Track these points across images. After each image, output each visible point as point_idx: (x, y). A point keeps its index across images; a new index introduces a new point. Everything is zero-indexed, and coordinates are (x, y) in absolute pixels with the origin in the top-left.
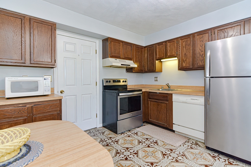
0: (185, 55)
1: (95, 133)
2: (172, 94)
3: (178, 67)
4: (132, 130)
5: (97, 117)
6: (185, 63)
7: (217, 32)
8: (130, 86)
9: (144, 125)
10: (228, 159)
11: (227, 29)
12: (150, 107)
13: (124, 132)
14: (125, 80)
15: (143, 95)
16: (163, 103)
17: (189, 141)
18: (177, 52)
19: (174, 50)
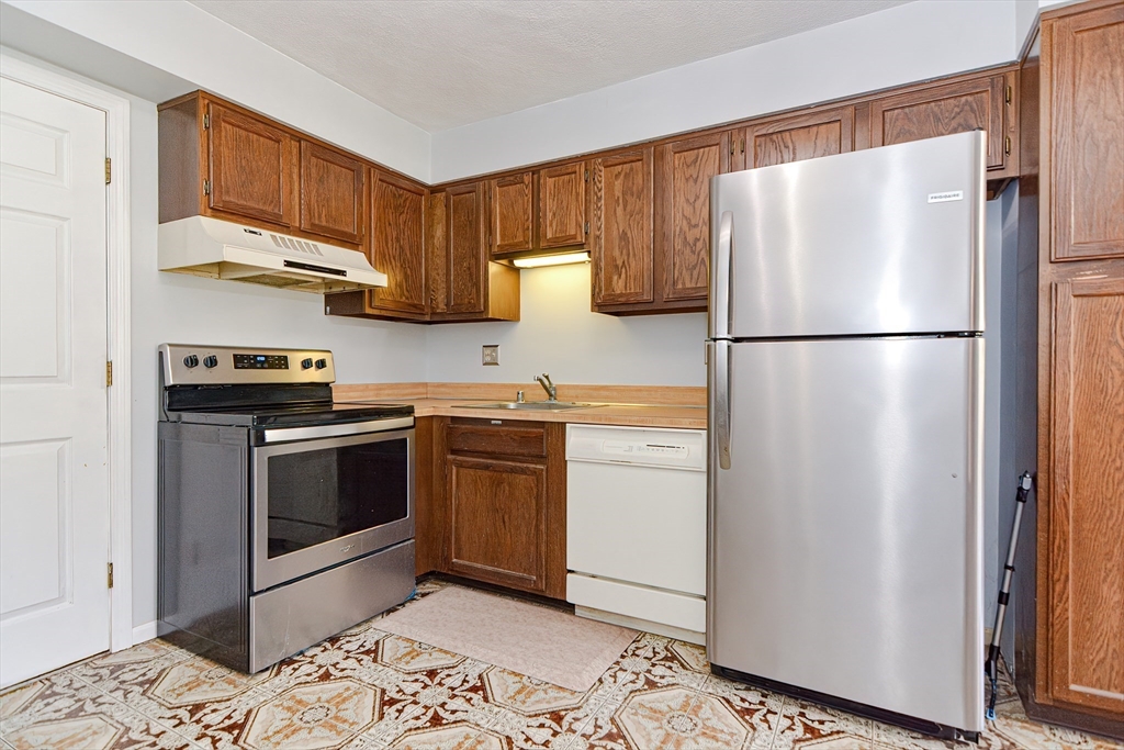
0: (620, 238)
1: (83, 694)
2: (563, 424)
3: (593, 295)
4: (348, 633)
5: (111, 585)
6: (623, 276)
7: (753, 144)
8: (351, 388)
9: (424, 595)
10: (802, 710)
11: (793, 132)
12: (458, 498)
13: (302, 653)
14: (316, 357)
15: (417, 437)
16: (523, 471)
17: (638, 648)
18: (587, 222)
19: (573, 213)
